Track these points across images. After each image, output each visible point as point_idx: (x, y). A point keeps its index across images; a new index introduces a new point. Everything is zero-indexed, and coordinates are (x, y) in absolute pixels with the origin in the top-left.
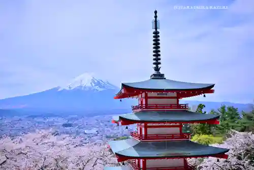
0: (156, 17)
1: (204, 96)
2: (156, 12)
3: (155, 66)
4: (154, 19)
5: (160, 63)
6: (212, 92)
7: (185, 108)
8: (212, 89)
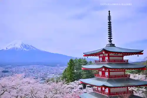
0: (109, 14)
1: (138, 56)
2: (109, 12)
3: (109, 40)
4: (109, 15)
5: (112, 38)
6: (142, 54)
7: (127, 62)
8: (142, 52)
